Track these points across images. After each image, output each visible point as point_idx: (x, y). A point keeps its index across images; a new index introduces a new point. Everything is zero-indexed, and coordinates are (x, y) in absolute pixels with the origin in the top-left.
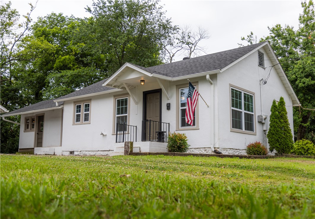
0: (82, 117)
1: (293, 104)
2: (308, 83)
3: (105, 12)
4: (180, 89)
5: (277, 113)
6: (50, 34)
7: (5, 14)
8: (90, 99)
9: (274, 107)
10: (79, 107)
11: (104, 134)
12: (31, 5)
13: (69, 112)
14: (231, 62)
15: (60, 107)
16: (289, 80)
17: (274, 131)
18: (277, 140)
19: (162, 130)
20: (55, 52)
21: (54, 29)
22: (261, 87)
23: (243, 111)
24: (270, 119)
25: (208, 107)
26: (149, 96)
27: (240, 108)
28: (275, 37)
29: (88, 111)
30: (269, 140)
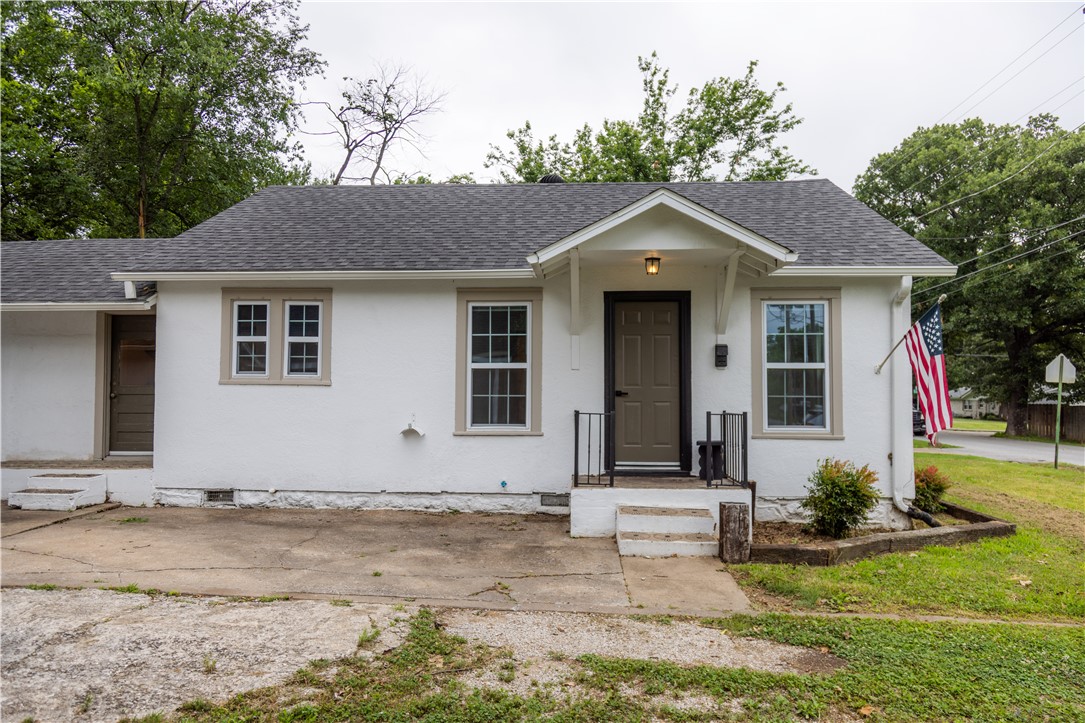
0: (278, 357)
4: (765, 304)
8: (321, 290)
15: (147, 306)
25: (878, 372)
26: (624, 311)
29: (312, 332)
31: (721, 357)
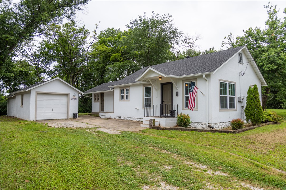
0: (125, 97)
1: (262, 85)
2: (272, 68)
3: (138, 27)
4: (185, 83)
5: (252, 95)
6: (107, 41)
7: (82, 32)
8: (129, 86)
9: (250, 92)
10: (123, 91)
11: (138, 108)
12: (96, 24)
13: (117, 93)
14: (221, 65)
15: (112, 91)
16: (257, 65)
17: (250, 108)
18: (252, 114)
19: (173, 110)
20: (110, 52)
21: (109, 38)
22: (240, 77)
23: (228, 96)
24: (247, 100)
25: (204, 96)
26: (164, 86)
27: (226, 94)
28: (248, 36)
29: (128, 93)
30: (246, 114)
31: (177, 94)
